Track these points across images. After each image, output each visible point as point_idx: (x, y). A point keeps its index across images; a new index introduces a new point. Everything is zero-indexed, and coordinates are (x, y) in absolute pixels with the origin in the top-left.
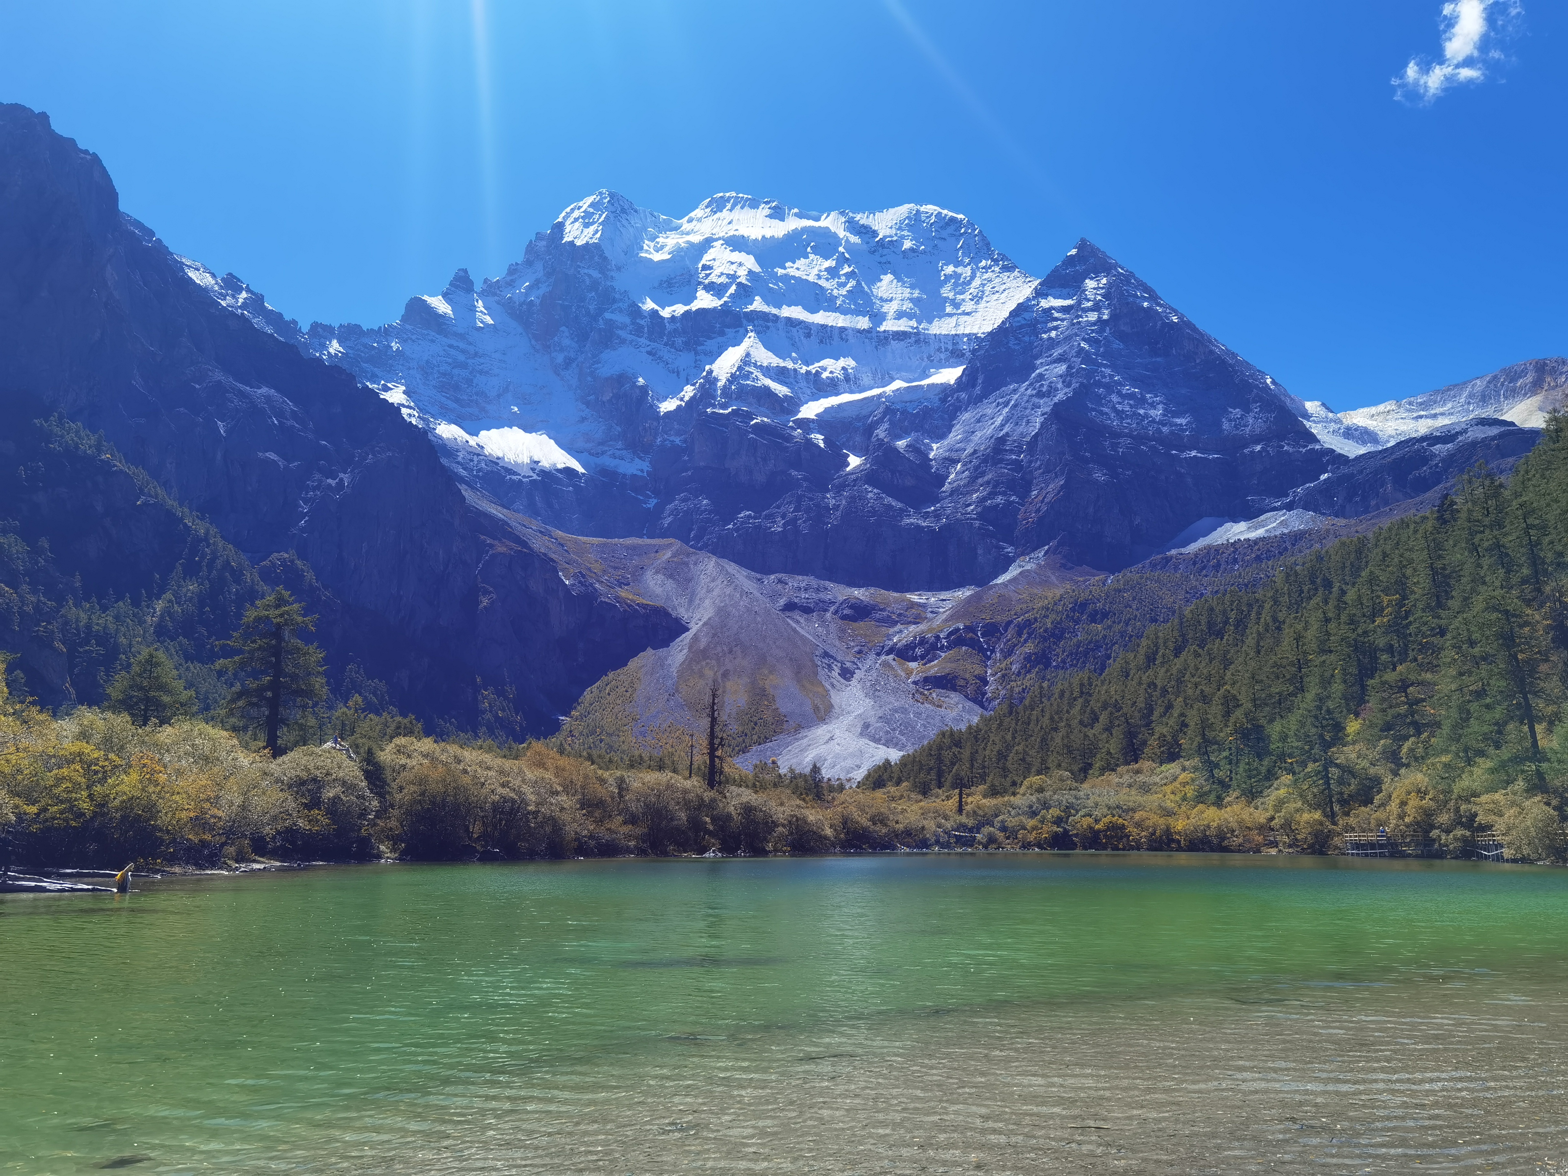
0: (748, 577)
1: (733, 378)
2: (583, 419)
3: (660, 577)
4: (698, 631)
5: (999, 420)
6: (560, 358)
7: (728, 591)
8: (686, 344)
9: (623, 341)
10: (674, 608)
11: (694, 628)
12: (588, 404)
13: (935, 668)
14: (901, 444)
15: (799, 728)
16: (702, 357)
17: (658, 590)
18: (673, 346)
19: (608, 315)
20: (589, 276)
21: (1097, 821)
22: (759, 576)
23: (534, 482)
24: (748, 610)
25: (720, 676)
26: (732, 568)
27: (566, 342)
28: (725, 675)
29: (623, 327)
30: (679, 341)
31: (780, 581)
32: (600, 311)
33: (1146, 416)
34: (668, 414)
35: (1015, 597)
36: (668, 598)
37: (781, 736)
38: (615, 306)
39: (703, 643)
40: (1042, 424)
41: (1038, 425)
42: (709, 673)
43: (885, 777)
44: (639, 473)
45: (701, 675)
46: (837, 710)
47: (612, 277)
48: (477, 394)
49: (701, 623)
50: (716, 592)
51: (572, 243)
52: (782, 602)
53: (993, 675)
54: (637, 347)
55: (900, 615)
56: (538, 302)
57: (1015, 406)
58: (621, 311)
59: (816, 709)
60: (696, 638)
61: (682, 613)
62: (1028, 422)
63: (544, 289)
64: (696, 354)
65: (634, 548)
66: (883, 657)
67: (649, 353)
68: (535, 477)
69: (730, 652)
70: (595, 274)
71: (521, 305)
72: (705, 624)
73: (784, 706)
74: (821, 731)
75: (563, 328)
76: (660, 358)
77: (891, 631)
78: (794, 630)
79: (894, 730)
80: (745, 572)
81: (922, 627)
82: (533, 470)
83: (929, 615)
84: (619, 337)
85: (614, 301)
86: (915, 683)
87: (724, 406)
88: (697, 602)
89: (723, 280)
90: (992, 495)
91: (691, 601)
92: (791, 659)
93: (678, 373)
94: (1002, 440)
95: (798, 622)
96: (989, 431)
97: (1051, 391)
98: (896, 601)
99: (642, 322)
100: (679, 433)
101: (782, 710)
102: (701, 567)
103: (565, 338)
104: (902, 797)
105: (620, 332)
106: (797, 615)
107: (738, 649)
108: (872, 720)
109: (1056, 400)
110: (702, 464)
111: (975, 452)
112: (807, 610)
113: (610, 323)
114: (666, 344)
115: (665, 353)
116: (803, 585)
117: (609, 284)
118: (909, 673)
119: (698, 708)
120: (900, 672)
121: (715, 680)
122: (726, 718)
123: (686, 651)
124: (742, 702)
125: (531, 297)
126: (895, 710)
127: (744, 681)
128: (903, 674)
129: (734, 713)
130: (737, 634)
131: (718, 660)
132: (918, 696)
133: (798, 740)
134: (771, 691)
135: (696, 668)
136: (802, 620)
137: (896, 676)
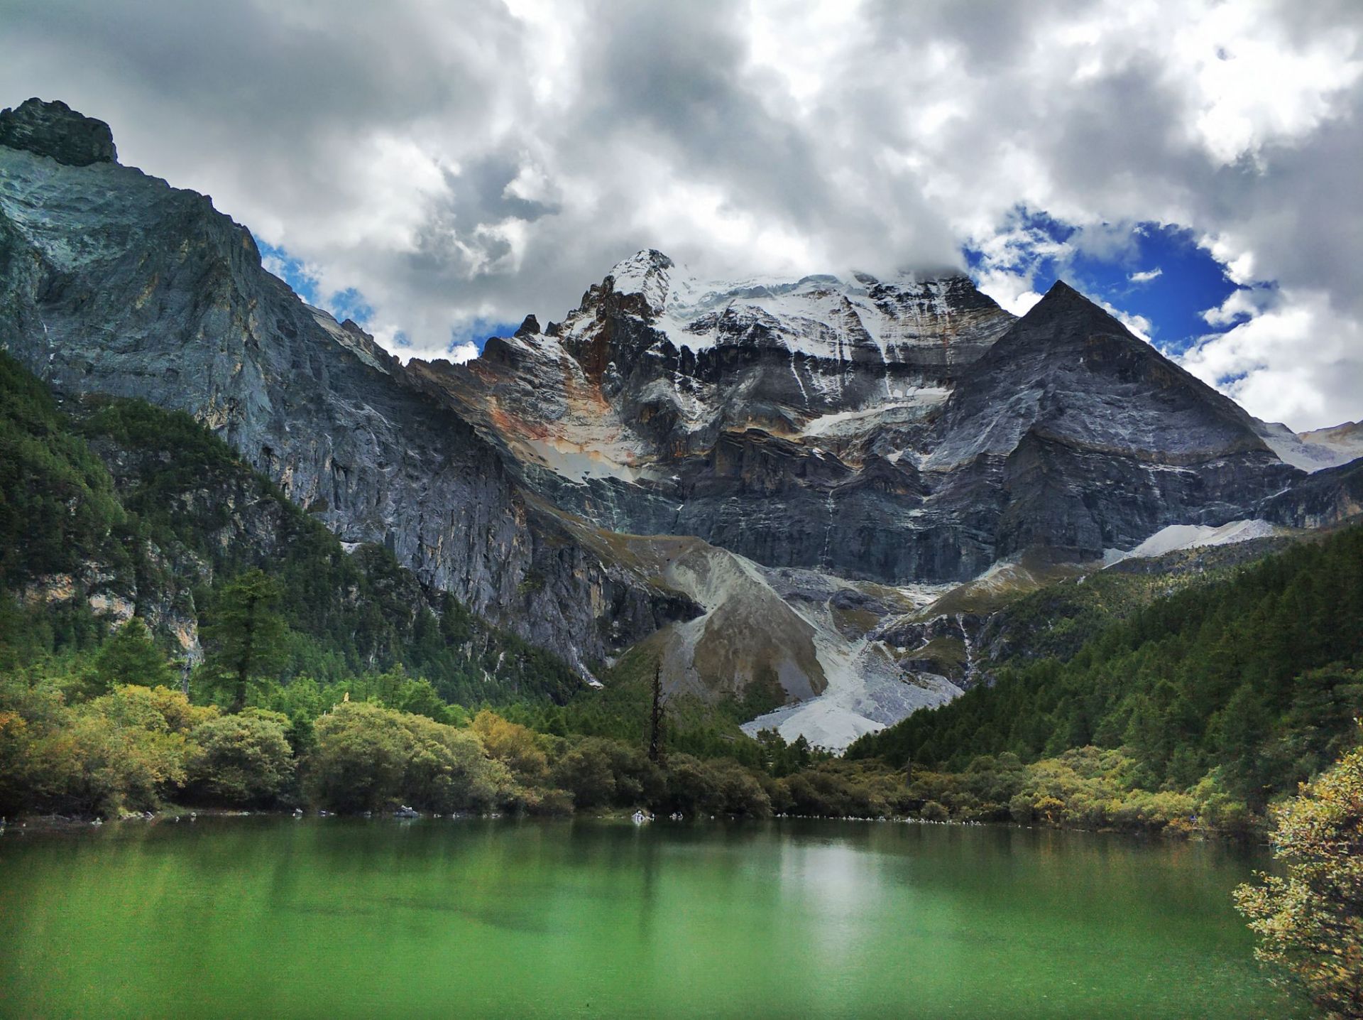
0: (757, 570)
1: (750, 403)
2: (626, 438)
3: (683, 568)
4: (714, 614)
5: (981, 438)
6: (609, 388)
7: (739, 581)
8: (711, 376)
9: (660, 374)
10: (694, 595)
11: (710, 612)
12: (630, 426)
13: (921, 652)
14: (893, 457)
15: (797, 701)
16: (724, 386)
17: (682, 580)
18: (700, 377)
19: (648, 352)
20: (634, 320)
22: (767, 569)
23: (584, 488)
24: (757, 598)
25: (731, 653)
26: (744, 562)
27: (614, 374)
28: (735, 652)
29: (660, 362)
30: (706, 373)
31: (785, 574)
32: (642, 348)
33: (1117, 434)
34: (695, 433)
35: (995, 592)
36: (689, 587)
37: (783, 708)
38: (654, 344)
39: (718, 625)
40: (1021, 442)
41: (1017, 443)
42: (723, 652)
43: (864, 750)
45: (715, 653)
46: (831, 687)
47: (653, 321)
48: (541, 417)
49: (716, 608)
50: (728, 583)
51: (620, 294)
52: (787, 592)
53: (973, 661)
54: (672, 378)
55: (890, 606)
56: (591, 341)
57: (996, 426)
58: (658, 348)
59: (814, 685)
60: (711, 621)
61: (699, 599)
62: (1007, 440)
63: (596, 332)
65: (663, 543)
66: (874, 642)
67: (681, 383)
68: (586, 484)
69: (741, 632)
70: (639, 318)
71: (577, 343)
72: (720, 609)
73: (784, 681)
74: (817, 705)
75: (612, 363)
76: (691, 387)
77: (882, 620)
78: (797, 616)
79: (882, 707)
80: (755, 566)
81: (910, 617)
82: (584, 478)
83: (916, 607)
85: (653, 340)
86: (903, 666)
87: (741, 426)
88: (713, 590)
90: (973, 504)
91: (708, 590)
92: (793, 642)
93: (704, 400)
94: (985, 455)
95: (800, 609)
96: (973, 448)
97: (1028, 414)
98: (887, 593)
99: (676, 357)
100: (703, 449)
101: (784, 686)
102: (716, 560)
103: (613, 371)
104: (875, 768)
105: (657, 366)
106: (799, 603)
107: (746, 632)
108: (863, 698)
109: (1033, 421)
110: (723, 474)
111: (959, 466)
112: (807, 599)
113: (650, 358)
114: (694, 376)
115: (695, 383)
116: (805, 577)
117: (650, 326)
118: (898, 656)
119: (711, 681)
120: (889, 655)
121: (727, 657)
122: (734, 690)
123: (702, 631)
124: (750, 677)
125: (586, 337)
126: (884, 690)
127: (751, 659)
128: (892, 658)
129: (742, 685)
130: (747, 617)
131: (730, 641)
132: (905, 678)
133: (797, 712)
134: (776, 669)
135: (711, 646)
136: (803, 608)
137: (887, 658)
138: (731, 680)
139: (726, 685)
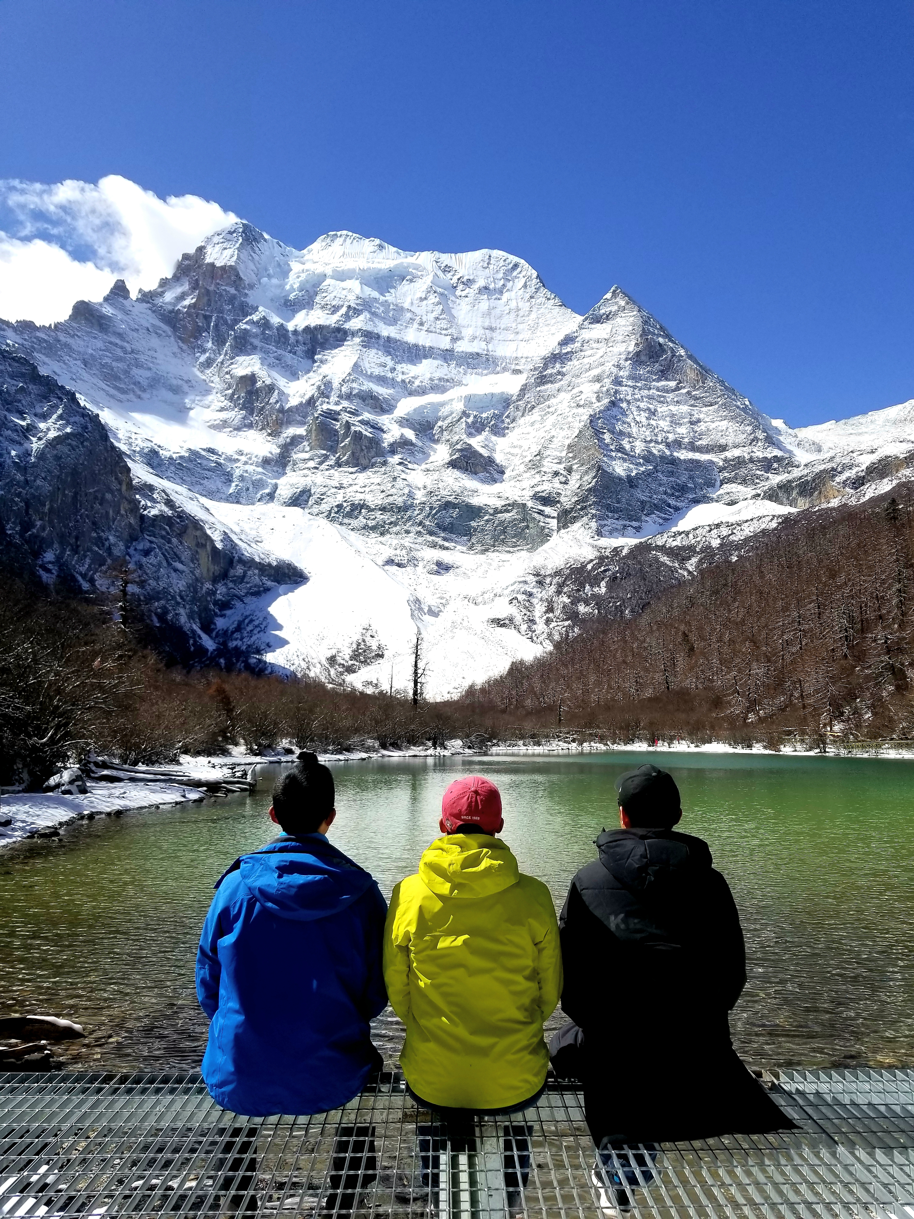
0: (356, 539)
1: (344, 382)
2: (225, 409)
5: (548, 425)
6: (203, 358)
8: (306, 352)
9: (255, 348)
10: (300, 564)
11: (314, 579)
12: (226, 397)
14: (474, 440)
18: (295, 353)
20: (227, 292)
22: (364, 538)
23: (182, 458)
27: (208, 345)
30: (300, 350)
31: (381, 543)
32: (236, 322)
33: (657, 426)
34: (292, 408)
36: (295, 555)
40: (581, 430)
41: (577, 431)
47: (246, 295)
48: (134, 384)
51: (212, 265)
52: (383, 558)
54: (267, 352)
56: (184, 310)
57: (560, 414)
61: (304, 566)
62: (570, 427)
63: (189, 300)
67: (276, 358)
70: (232, 291)
75: (206, 334)
76: (284, 362)
80: (353, 535)
84: (251, 344)
86: (484, 623)
87: (337, 404)
89: (336, 302)
94: (550, 441)
95: (395, 574)
96: (541, 433)
97: (587, 404)
99: (272, 333)
100: (300, 424)
103: (207, 342)
105: (253, 340)
106: (394, 568)
109: (591, 411)
111: (529, 449)
112: (401, 565)
113: (244, 333)
115: (289, 359)
116: (398, 546)
117: (243, 299)
125: (179, 307)
136: (398, 573)
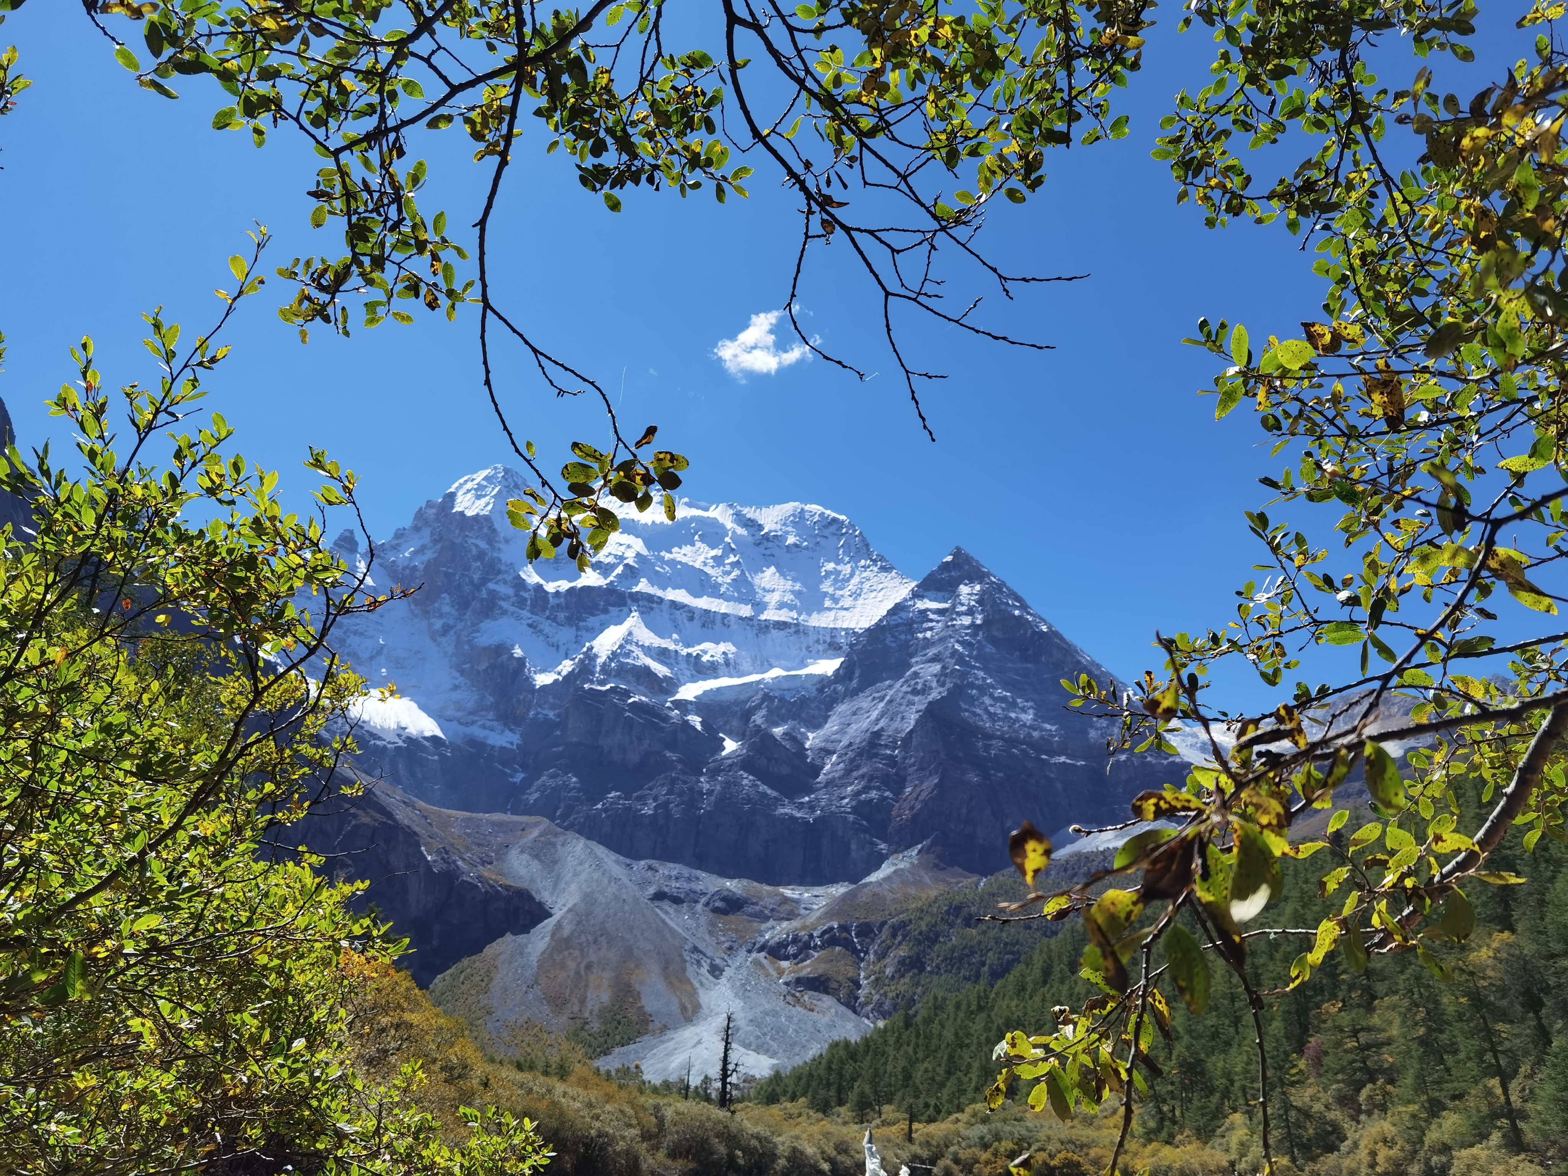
0: (617, 862)
1: (614, 656)
2: (456, 688)
3: (525, 857)
4: (562, 918)
5: (874, 714)
6: (438, 624)
7: (596, 875)
8: (569, 619)
9: (504, 612)
10: (538, 892)
11: (558, 915)
12: (462, 672)
13: (807, 968)
14: (778, 731)
15: (665, 1028)
16: (583, 633)
17: (523, 872)
18: (554, 620)
19: (491, 586)
20: (477, 546)
21: (1052, 1156)
22: (628, 861)
23: (398, 748)
24: (616, 897)
25: (582, 967)
26: (601, 851)
27: (446, 609)
28: (589, 967)
29: (506, 598)
30: (562, 616)
31: (650, 868)
32: (484, 581)
33: (1017, 720)
34: (544, 688)
35: (889, 896)
36: (533, 880)
37: (646, 1037)
38: (500, 577)
39: (566, 932)
40: (917, 722)
41: (913, 722)
42: (572, 965)
43: (779, 1090)
44: (509, 746)
45: (563, 966)
46: (705, 1010)
47: (499, 549)
49: (565, 909)
50: (583, 877)
51: (462, 513)
52: (652, 890)
53: (866, 978)
54: (519, 618)
55: (773, 910)
56: (421, 567)
57: (890, 701)
58: (505, 582)
59: (684, 1008)
60: (559, 926)
61: (545, 896)
62: (903, 718)
63: (429, 555)
64: (578, 629)
65: (500, 825)
66: (754, 955)
67: (530, 625)
68: (401, 743)
69: (596, 941)
70: (483, 545)
71: (404, 569)
72: (570, 910)
73: (650, 1004)
74: (688, 1034)
75: (445, 595)
76: (541, 631)
77: (764, 926)
78: (663, 922)
79: (765, 1034)
80: (613, 856)
81: (796, 924)
82: (399, 736)
83: (803, 912)
84: (501, 608)
85: (499, 572)
86: (787, 984)
87: (602, 683)
88: (562, 885)
89: (610, 560)
90: (866, 789)
91: (556, 885)
92: (658, 953)
93: (558, 647)
94: (877, 735)
95: (667, 913)
97: (925, 690)
98: (770, 895)
99: (526, 595)
100: (553, 707)
101: (648, 1009)
102: (569, 848)
103: (446, 604)
104: (800, 1115)
105: (502, 603)
106: (666, 905)
107: (603, 940)
109: (930, 698)
110: (575, 740)
111: (851, 744)
112: (677, 901)
113: (493, 594)
114: (548, 618)
115: (547, 626)
116: (674, 873)
117: (495, 555)
118: (781, 973)
119: (558, 1002)
120: (771, 971)
121: (578, 973)
122: (587, 1015)
123: (547, 939)
124: (606, 997)
125: (415, 563)
126: (766, 1013)
127: (608, 975)
128: (775, 974)
129: (596, 1009)
130: (603, 922)
131: (582, 950)
132: (789, 998)
133: (663, 1042)
134: (637, 987)
135: (558, 958)
136: (671, 911)
137: (767, 975)
138: (583, 1001)
139: (576, 1009)
